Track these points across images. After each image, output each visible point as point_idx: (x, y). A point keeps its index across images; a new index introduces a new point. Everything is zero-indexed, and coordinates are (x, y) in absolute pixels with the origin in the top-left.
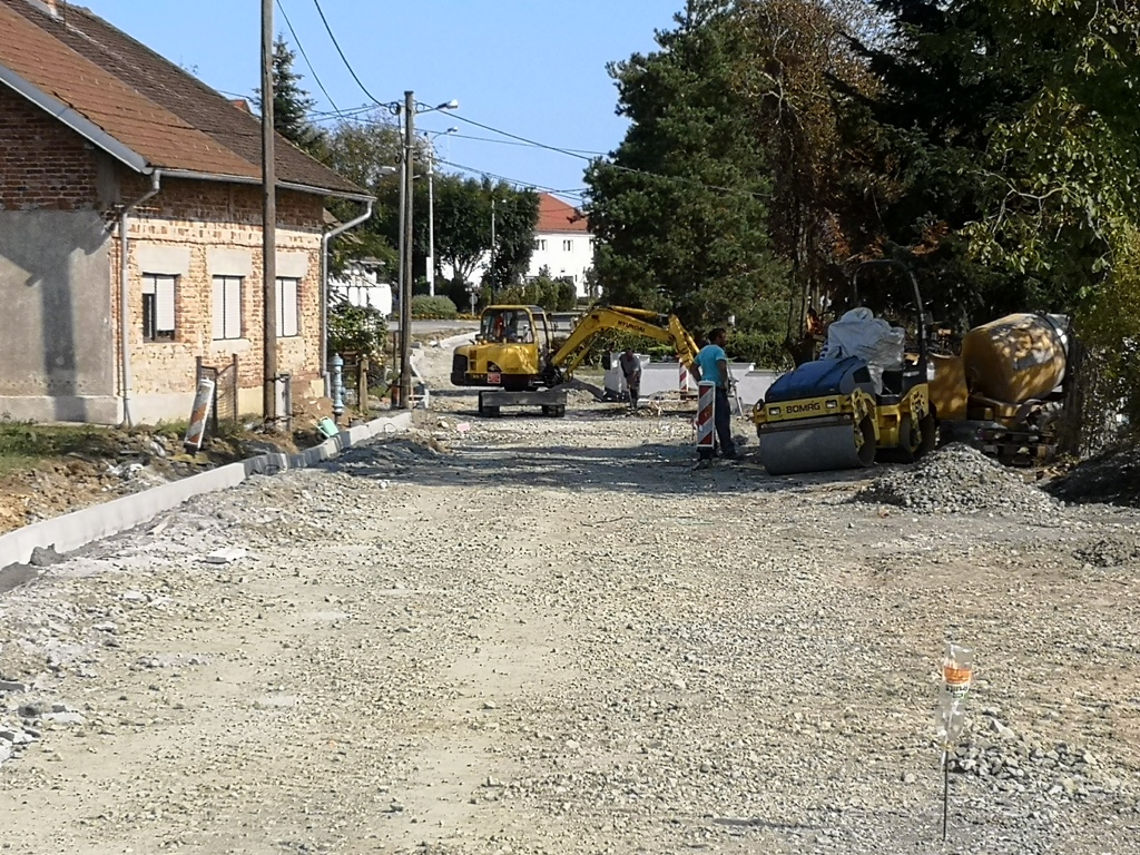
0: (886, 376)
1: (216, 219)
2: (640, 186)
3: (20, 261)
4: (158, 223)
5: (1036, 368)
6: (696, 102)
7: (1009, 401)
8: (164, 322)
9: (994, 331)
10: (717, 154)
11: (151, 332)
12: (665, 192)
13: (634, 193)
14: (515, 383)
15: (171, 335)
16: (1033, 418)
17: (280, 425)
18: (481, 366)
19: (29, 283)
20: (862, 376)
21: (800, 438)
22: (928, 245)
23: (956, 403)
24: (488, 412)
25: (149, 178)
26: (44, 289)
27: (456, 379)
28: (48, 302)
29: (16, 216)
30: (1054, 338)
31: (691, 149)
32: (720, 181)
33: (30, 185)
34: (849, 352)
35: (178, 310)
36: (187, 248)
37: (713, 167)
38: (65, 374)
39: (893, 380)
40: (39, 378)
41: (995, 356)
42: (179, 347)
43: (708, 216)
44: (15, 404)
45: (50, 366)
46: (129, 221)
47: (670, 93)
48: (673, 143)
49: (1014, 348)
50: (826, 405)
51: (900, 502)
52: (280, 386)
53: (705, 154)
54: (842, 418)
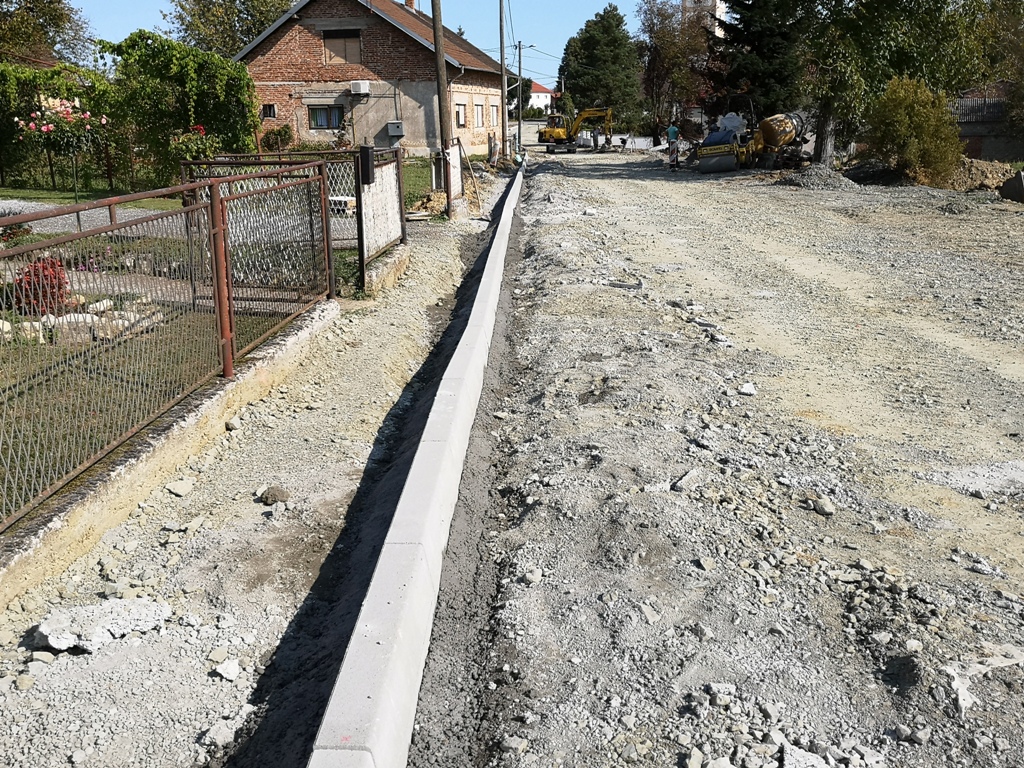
0: (741, 137)
1: (475, 85)
2: (588, 74)
3: (416, 100)
4: (460, 86)
5: (786, 133)
6: (607, 45)
7: (776, 146)
8: (462, 122)
9: (772, 120)
10: (614, 63)
11: (460, 126)
12: (597, 76)
13: (587, 77)
14: (559, 141)
15: (464, 126)
16: (785, 152)
17: (508, 158)
18: (547, 136)
19: (420, 107)
20: (735, 137)
21: (715, 160)
22: (742, 89)
23: (760, 146)
24: (550, 151)
25: (460, 69)
26: (425, 110)
27: (540, 141)
28: (426, 114)
29: (414, 83)
30: (792, 123)
31: (605, 61)
32: (614, 73)
33: (419, 72)
34: (729, 128)
35: (465, 117)
36: (467, 95)
37: (613, 67)
38: (433, 140)
39: (744, 139)
40: (425, 141)
41: (773, 129)
42: (466, 129)
43: (611, 85)
44: (416, 151)
45: (428, 137)
46: (452, 85)
47: (598, 42)
48: (600, 59)
49: (779, 127)
50: (725, 148)
51: (798, 185)
52: (508, 144)
53: (610, 63)
54: (729, 153)
